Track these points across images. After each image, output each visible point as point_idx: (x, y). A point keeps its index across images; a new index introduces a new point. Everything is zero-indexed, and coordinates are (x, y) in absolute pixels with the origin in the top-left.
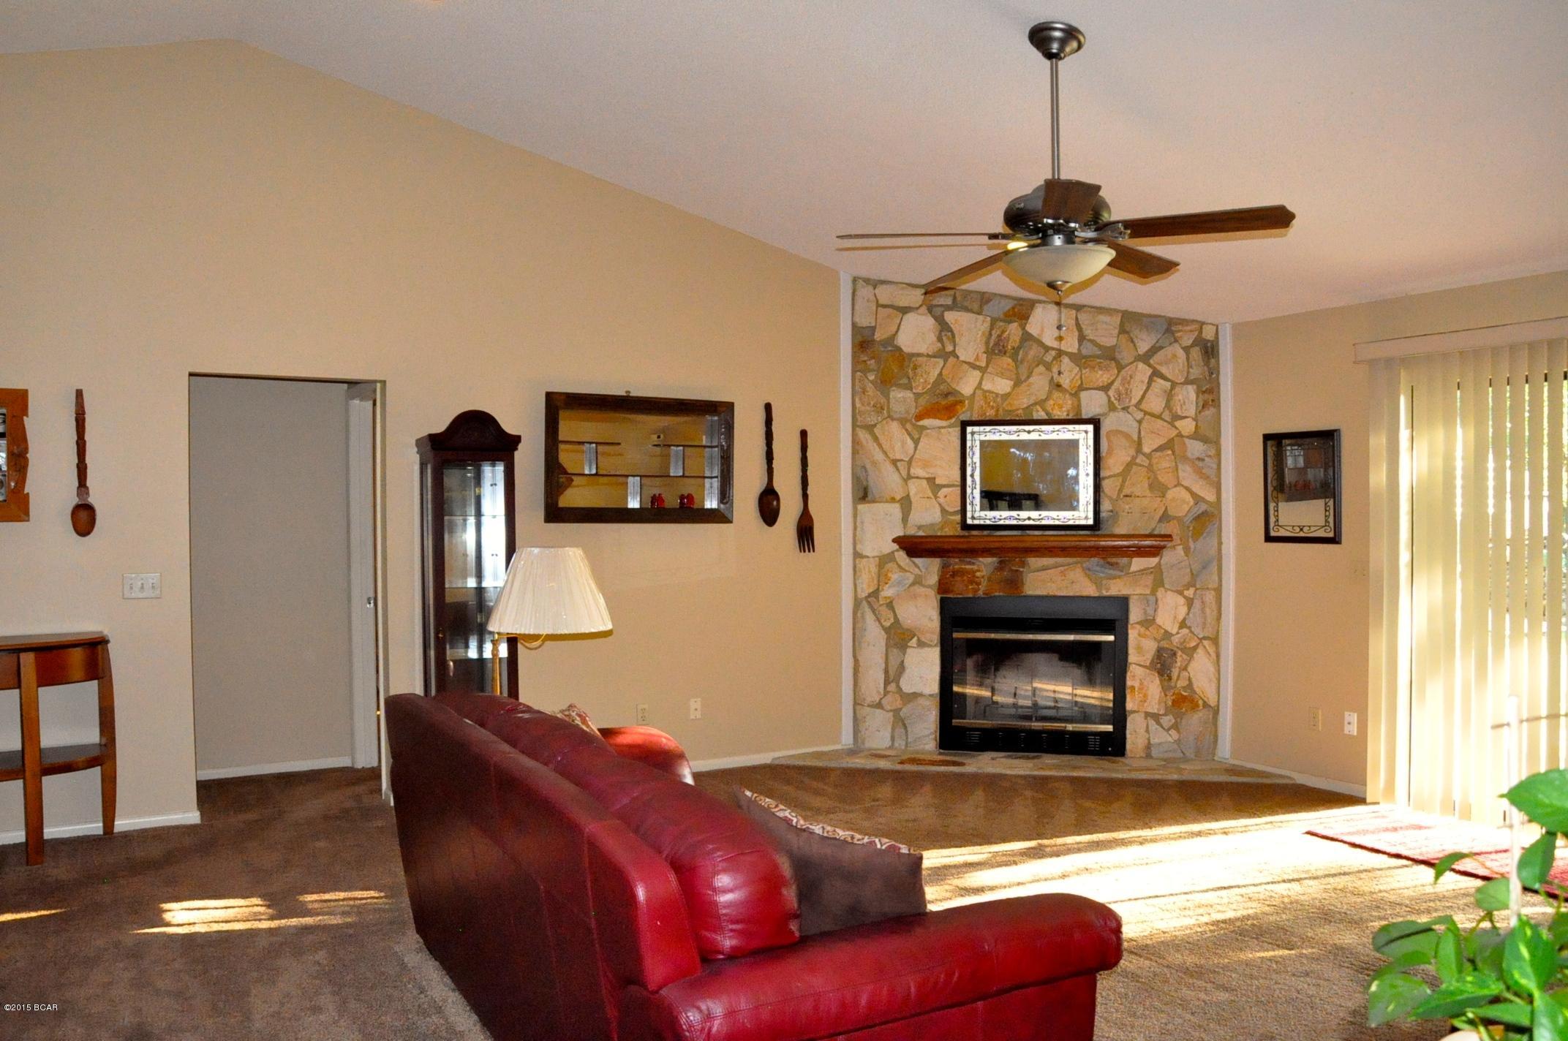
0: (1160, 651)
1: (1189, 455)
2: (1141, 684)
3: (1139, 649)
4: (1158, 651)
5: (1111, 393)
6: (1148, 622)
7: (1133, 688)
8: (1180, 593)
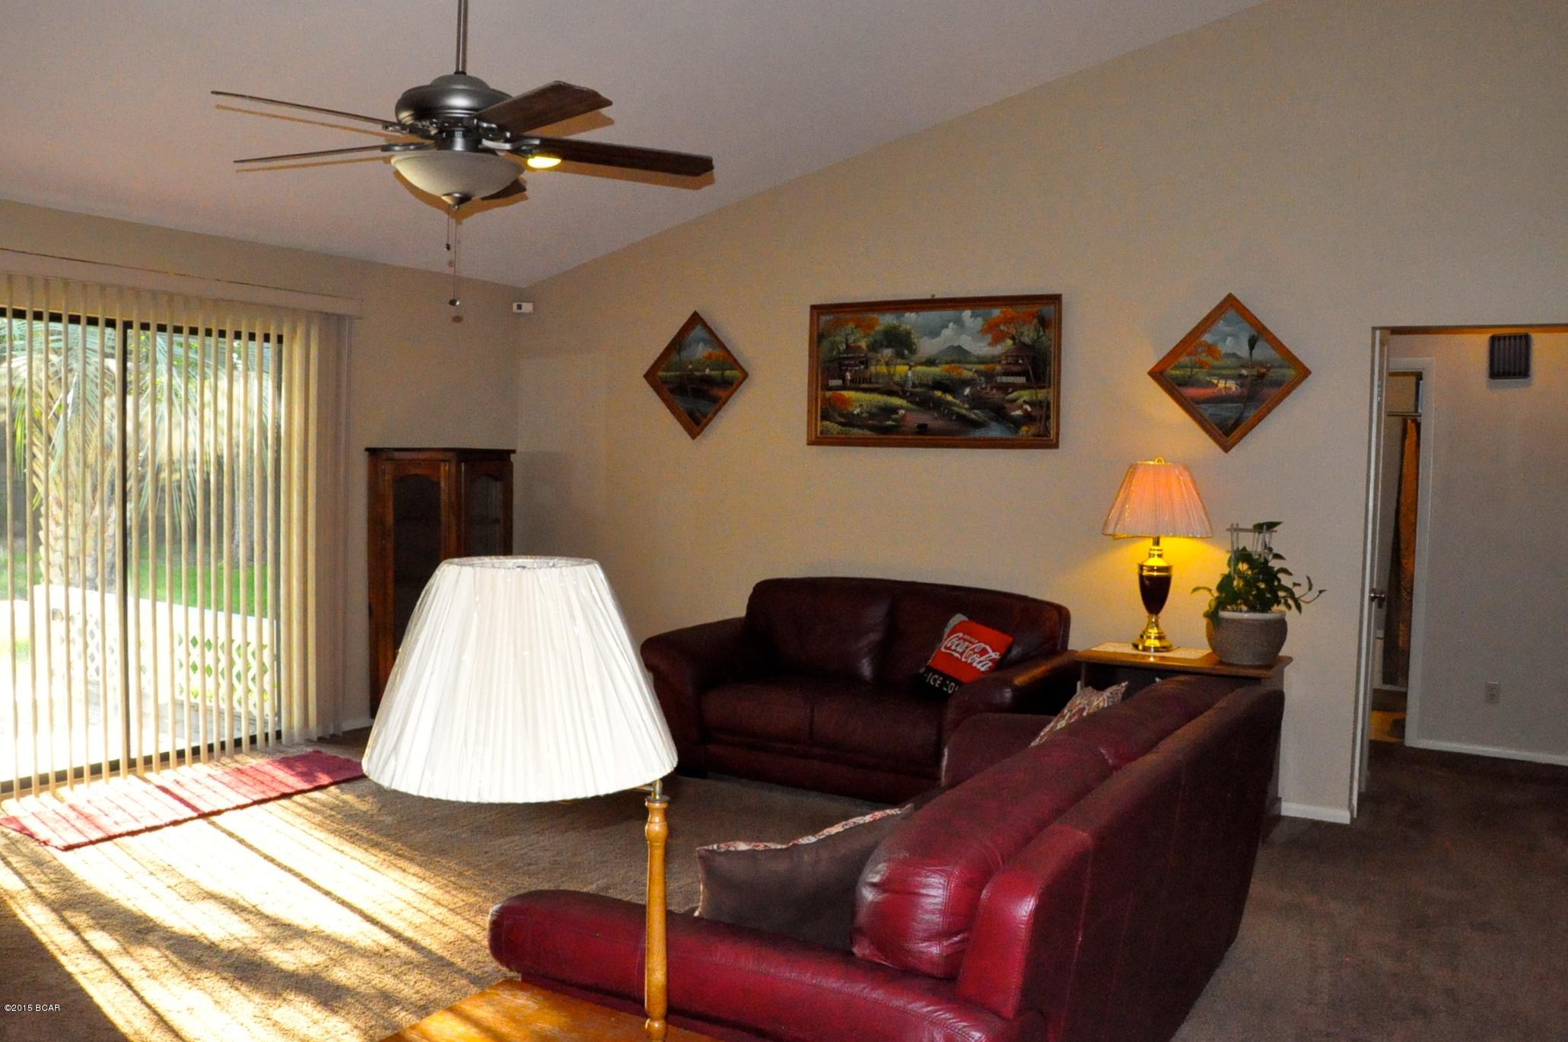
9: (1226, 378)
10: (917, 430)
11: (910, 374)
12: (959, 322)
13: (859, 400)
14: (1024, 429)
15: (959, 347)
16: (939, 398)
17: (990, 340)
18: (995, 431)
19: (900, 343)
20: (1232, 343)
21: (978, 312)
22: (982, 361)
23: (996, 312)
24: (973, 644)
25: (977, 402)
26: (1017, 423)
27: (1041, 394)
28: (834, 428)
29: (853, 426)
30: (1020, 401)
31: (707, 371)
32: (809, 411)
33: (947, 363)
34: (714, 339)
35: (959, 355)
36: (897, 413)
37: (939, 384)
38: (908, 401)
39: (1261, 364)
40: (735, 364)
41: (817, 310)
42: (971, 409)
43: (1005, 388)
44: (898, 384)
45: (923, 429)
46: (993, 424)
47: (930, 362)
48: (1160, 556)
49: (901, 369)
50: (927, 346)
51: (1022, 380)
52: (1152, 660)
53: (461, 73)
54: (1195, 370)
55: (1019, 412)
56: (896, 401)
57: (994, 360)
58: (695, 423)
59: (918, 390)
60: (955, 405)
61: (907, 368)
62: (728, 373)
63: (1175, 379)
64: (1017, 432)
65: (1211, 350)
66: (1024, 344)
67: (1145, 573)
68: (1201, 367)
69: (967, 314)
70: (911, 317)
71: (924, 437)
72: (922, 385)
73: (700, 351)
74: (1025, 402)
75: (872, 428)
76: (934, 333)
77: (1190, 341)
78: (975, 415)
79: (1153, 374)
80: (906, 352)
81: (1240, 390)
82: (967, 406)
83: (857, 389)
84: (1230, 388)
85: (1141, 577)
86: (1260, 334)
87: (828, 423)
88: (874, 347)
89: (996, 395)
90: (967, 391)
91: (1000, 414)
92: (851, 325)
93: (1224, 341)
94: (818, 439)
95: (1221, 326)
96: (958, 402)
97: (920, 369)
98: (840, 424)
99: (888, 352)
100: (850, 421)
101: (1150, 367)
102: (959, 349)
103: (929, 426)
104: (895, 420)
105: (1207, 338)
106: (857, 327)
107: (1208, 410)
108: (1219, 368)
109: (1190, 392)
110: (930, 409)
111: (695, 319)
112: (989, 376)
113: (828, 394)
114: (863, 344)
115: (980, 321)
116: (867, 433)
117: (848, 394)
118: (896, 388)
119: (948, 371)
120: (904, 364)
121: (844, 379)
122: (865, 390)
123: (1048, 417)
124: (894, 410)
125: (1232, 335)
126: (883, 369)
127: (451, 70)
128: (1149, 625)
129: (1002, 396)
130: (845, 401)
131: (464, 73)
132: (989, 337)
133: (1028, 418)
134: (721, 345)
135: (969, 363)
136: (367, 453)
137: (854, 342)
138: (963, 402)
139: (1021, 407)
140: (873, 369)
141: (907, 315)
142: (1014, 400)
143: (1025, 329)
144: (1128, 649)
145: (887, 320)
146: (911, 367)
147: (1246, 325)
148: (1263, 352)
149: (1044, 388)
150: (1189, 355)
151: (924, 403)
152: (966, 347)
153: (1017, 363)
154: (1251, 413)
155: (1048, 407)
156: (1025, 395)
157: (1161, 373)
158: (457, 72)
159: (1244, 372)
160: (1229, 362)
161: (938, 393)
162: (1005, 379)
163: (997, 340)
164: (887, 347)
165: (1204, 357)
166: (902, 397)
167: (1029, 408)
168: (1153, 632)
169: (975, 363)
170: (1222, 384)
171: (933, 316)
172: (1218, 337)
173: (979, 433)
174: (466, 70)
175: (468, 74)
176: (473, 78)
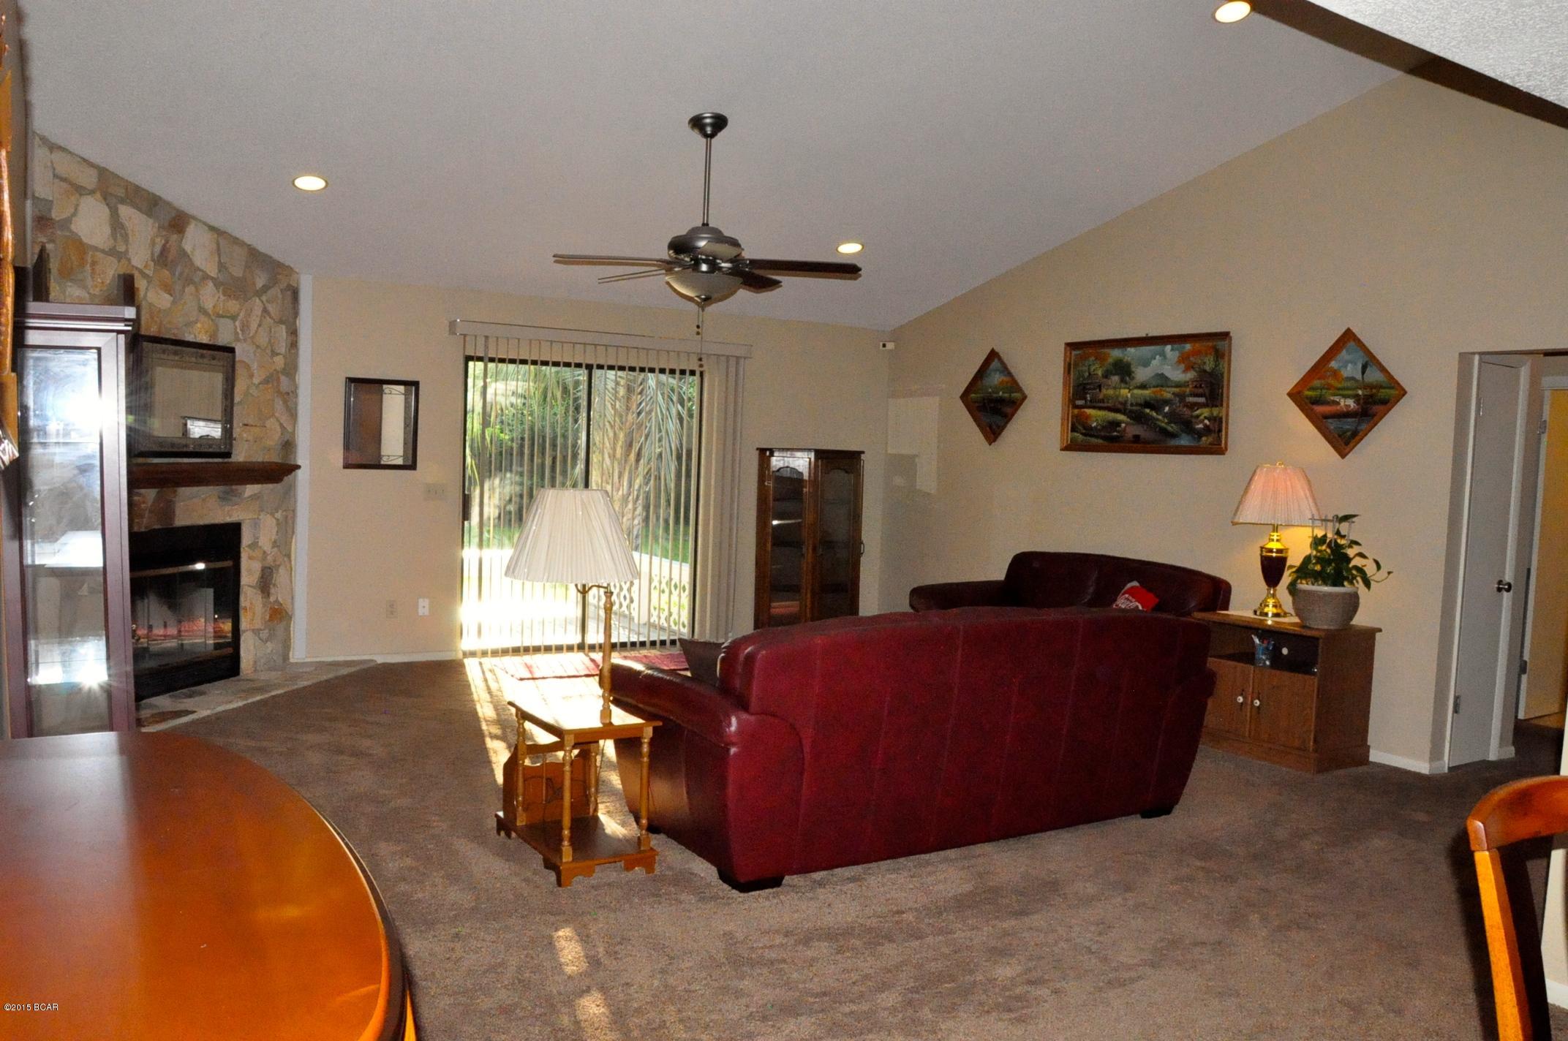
0: (264, 569)
1: (281, 389)
2: (251, 604)
3: (249, 571)
4: (262, 570)
5: (237, 323)
6: (254, 545)
7: (245, 609)
8: (272, 515)
9: (1345, 397)
10: (1132, 439)
11: (1129, 395)
12: (1163, 355)
13: (1096, 416)
14: (1204, 439)
15: (1162, 374)
16: (1148, 414)
17: (1183, 369)
18: (1185, 441)
19: (1123, 370)
20: (1349, 367)
21: (1175, 346)
22: (1178, 385)
23: (1188, 347)
24: (1131, 602)
25: (1173, 417)
26: (1200, 434)
27: (1215, 411)
28: (1079, 437)
29: (1091, 436)
30: (1202, 417)
31: (1001, 393)
32: (1062, 424)
33: (1154, 387)
34: (1005, 370)
35: (1162, 381)
36: (1120, 426)
37: (1147, 404)
38: (1128, 417)
39: (1371, 386)
40: (1019, 389)
41: (1071, 346)
42: (1168, 423)
43: (1193, 406)
44: (1121, 403)
45: (1137, 439)
46: (1184, 435)
47: (1143, 386)
48: (1278, 540)
49: (1125, 392)
50: (1142, 374)
51: (1202, 400)
52: (1270, 622)
53: (705, 225)
54: (1324, 391)
55: (1201, 426)
56: (1120, 417)
57: (1185, 384)
58: (992, 433)
59: (1134, 408)
60: (1158, 420)
61: (1127, 391)
62: (1013, 395)
63: (1308, 398)
64: (1199, 441)
65: (1335, 373)
66: (1205, 371)
67: (1264, 554)
68: (1328, 389)
69: (1168, 347)
70: (1131, 350)
71: (1138, 445)
72: (1137, 404)
73: (996, 379)
74: (1206, 418)
75: (1104, 438)
76: (1146, 364)
77: (1320, 368)
78: (1172, 428)
79: (1290, 395)
80: (1128, 378)
81: (1357, 407)
82: (1166, 421)
83: (1094, 408)
84: (1350, 406)
85: (1262, 557)
86: (1370, 361)
87: (1076, 434)
88: (1106, 376)
89: (1186, 411)
90: (1167, 409)
91: (1187, 426)
92: (1092, 358)
93: (1346, 367)
94: (1071, 447)
95: (1344, 354)
96: (1160, 417)
97: (1136, 391)
98: (1082, 434)
99: (1116, 379)
100: (1089, 431)
101: (1289, 388)
102: (1162, 376)
103: (1142, 437)
104: (1118, 432)
105: (1333, 364)
106: (1096, 359)
107: (1332, 424)
108: (1344, 389)
109: (1320, 409)
110: (1142, 423)
111: (993, 355)
112: (1182, 397)
113: (1076, 411)
114: (1100, 373)
115: (1177, 354)
116: (1100, 441)
117: (1089, 411)
118: (1120, 406)
119: (1154, 393)
120: (1125, 388)
121: (1085, 399)
122: (1100, 408)
123: (1220, 431)
124: (1118, 424)
125: (1351, 362)
126: (1111, 392)
127: (699, 224)
128: (1269, 595)
129: (1189, 413)
130: (1088, 417)
131: (707, 225)
132: (1182, 366)
133: (1207, 430)
134: (1010, 374)
135: (1168, 387)
136: (758, 452)
137: (1094, 370)
138: (1164, 417)
139: (1202, 422)
140: (1104, 391)
141: (1129, 349)
142: (1198, 416)
143: (1206, 360)
144: (1250, 614)
145: (1116, 353)
146: (1130, 390)
147: (1361, 353)
148: (1374, 376)
149: (1216, 406)
150: (1319, 379)
151: (1138, 418)
152: (1167, 374)
153: (1201, 387)
154: (1364, 426)
155: (1221, 422)
156: (1205, 412)
157: (1299, 393)
158: (704, 224)
159: (1360, 392)
160: (1349, 384)
161: (1148, 411)
162: (1191, 399)
163: (1189, 367)
164: (1115, 375)
165: (1332, 381)
166: (1124, 414)
167: (1207, 422)
168: (1271, 602)
169: (1172, 387)
170: (1342, 402)
171: (1146, 351)
172: (1341, 365)
173: (1174, 442)
174: (710, 223)
175: (710, 225)
176: (713, 228)
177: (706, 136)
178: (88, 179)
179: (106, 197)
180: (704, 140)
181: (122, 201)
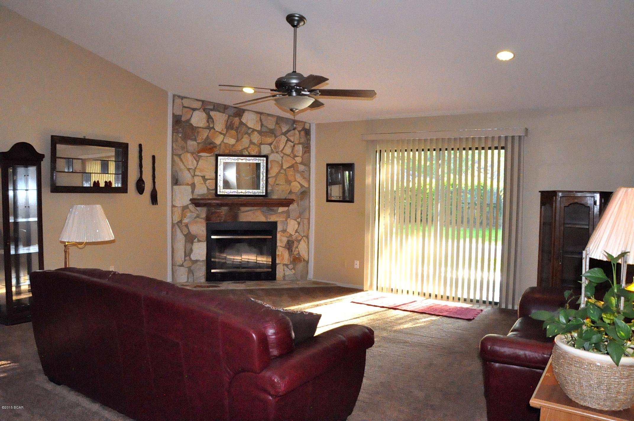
0: (288, 241)
1: (299, 170)
2: (282, 253)
3: (281, 241)
5: (272, 146)
6: (284, 231)
7: (279, 255)
8: (295, 220)
127: (292, 71)
131: (295, 72)
136: (540, 193)
174: (296, 71)
175: (297, 72)
176: (298, 73)
177: (294, 26)
178: (198, 105)
179: (204, 110)
180: (293, 28)
181: (212, 110)
